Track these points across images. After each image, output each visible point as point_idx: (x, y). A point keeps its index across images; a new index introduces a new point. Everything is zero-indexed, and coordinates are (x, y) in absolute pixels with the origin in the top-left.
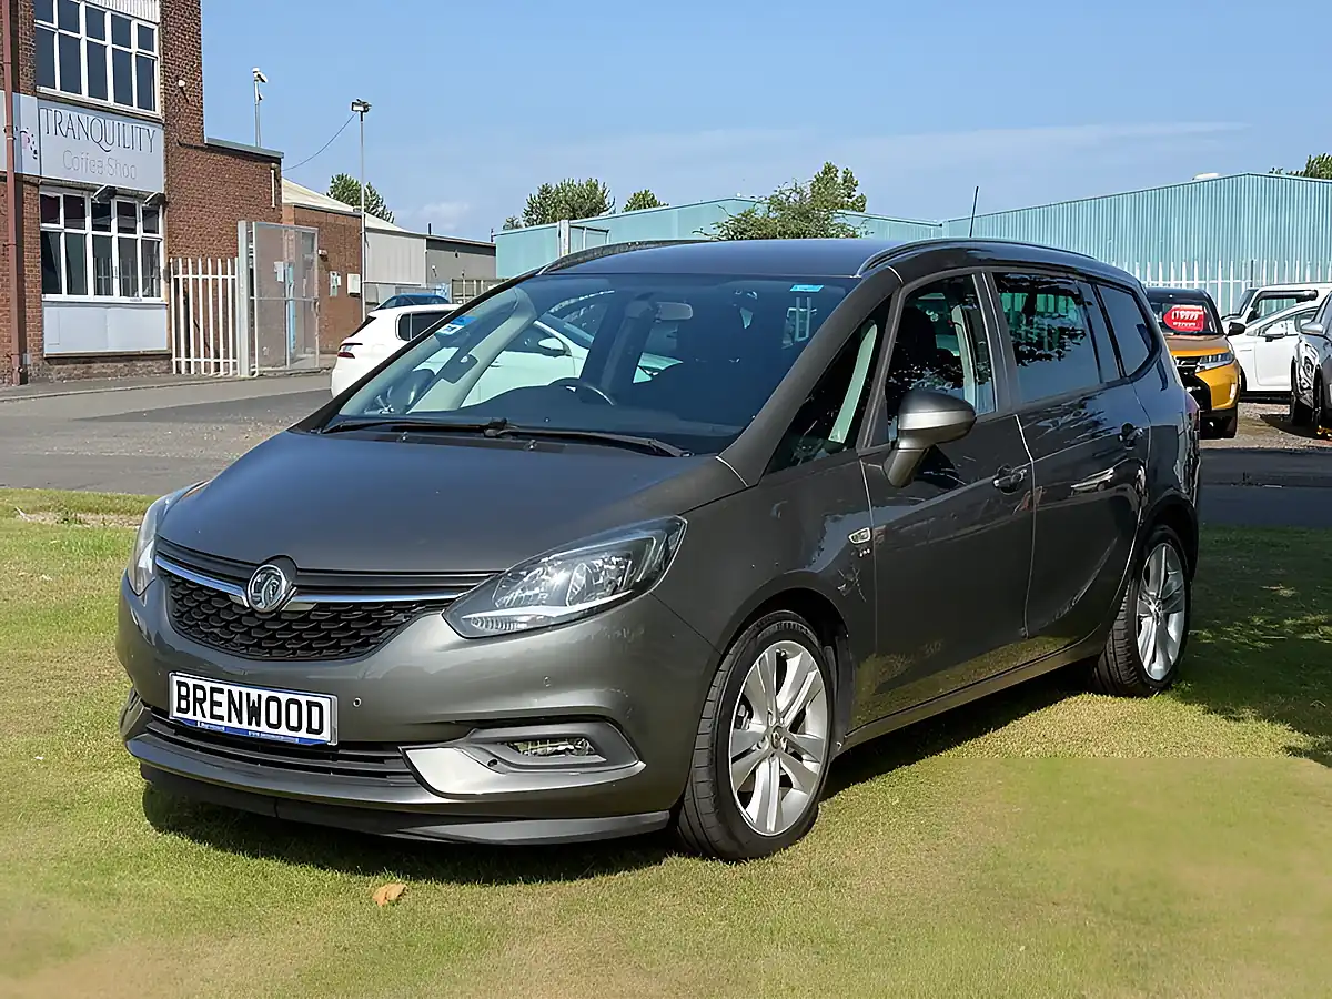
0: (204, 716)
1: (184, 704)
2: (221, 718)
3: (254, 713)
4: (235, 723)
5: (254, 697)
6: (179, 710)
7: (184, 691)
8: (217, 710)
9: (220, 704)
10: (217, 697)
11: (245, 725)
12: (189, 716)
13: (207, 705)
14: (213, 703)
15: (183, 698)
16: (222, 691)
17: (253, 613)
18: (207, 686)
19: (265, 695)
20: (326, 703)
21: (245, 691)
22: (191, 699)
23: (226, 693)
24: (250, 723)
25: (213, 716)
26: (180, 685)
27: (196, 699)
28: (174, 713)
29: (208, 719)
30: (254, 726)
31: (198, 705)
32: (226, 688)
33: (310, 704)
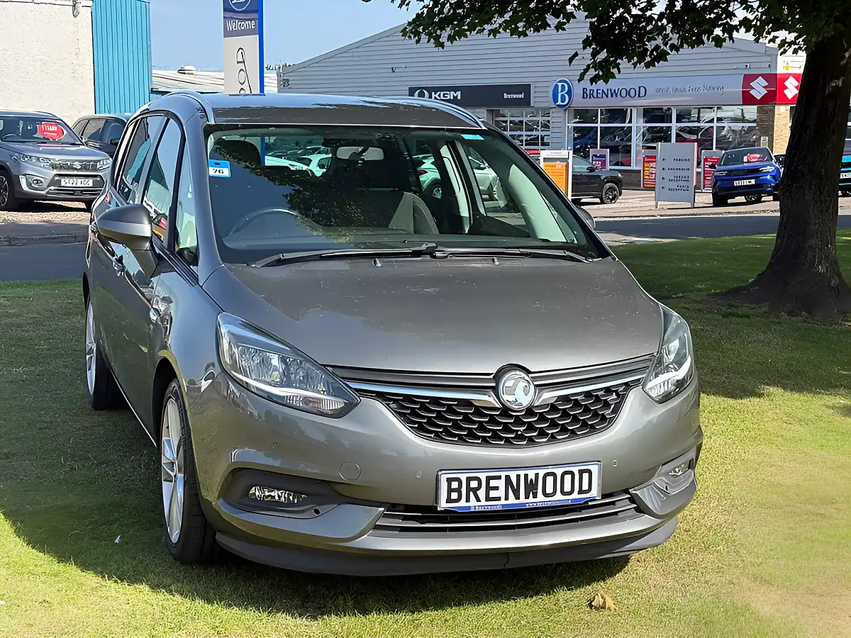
0: (478, 500)
1: (454, 496)
2: (499, 499)
3: (531, 487)
4: (512, 500)
5: (532, 476)
6: (449, 500)
7: (455, 485)
8: (493, 494)
9: (496, 488)
10: (493, 483)
11: (522, 499)
12: (463, 503)
13: (482, 493)
14: (489, 488)
15: (454, 490)
16: (499, 478)
17: (506, 411)
18: (483, 476)
19: (542, 472)
20: (594, 469)
21: (522, 473)
22: (464, 490)
23: (503, 478)
24: (527, 497)
25: (488, 499)
26: (449, 481)
27: (469, 489)
28: (443, 505)
29: (483, 502)
30: (531, 499)
31: (471, 493)
32: (503, 474)
33: (581, 472)
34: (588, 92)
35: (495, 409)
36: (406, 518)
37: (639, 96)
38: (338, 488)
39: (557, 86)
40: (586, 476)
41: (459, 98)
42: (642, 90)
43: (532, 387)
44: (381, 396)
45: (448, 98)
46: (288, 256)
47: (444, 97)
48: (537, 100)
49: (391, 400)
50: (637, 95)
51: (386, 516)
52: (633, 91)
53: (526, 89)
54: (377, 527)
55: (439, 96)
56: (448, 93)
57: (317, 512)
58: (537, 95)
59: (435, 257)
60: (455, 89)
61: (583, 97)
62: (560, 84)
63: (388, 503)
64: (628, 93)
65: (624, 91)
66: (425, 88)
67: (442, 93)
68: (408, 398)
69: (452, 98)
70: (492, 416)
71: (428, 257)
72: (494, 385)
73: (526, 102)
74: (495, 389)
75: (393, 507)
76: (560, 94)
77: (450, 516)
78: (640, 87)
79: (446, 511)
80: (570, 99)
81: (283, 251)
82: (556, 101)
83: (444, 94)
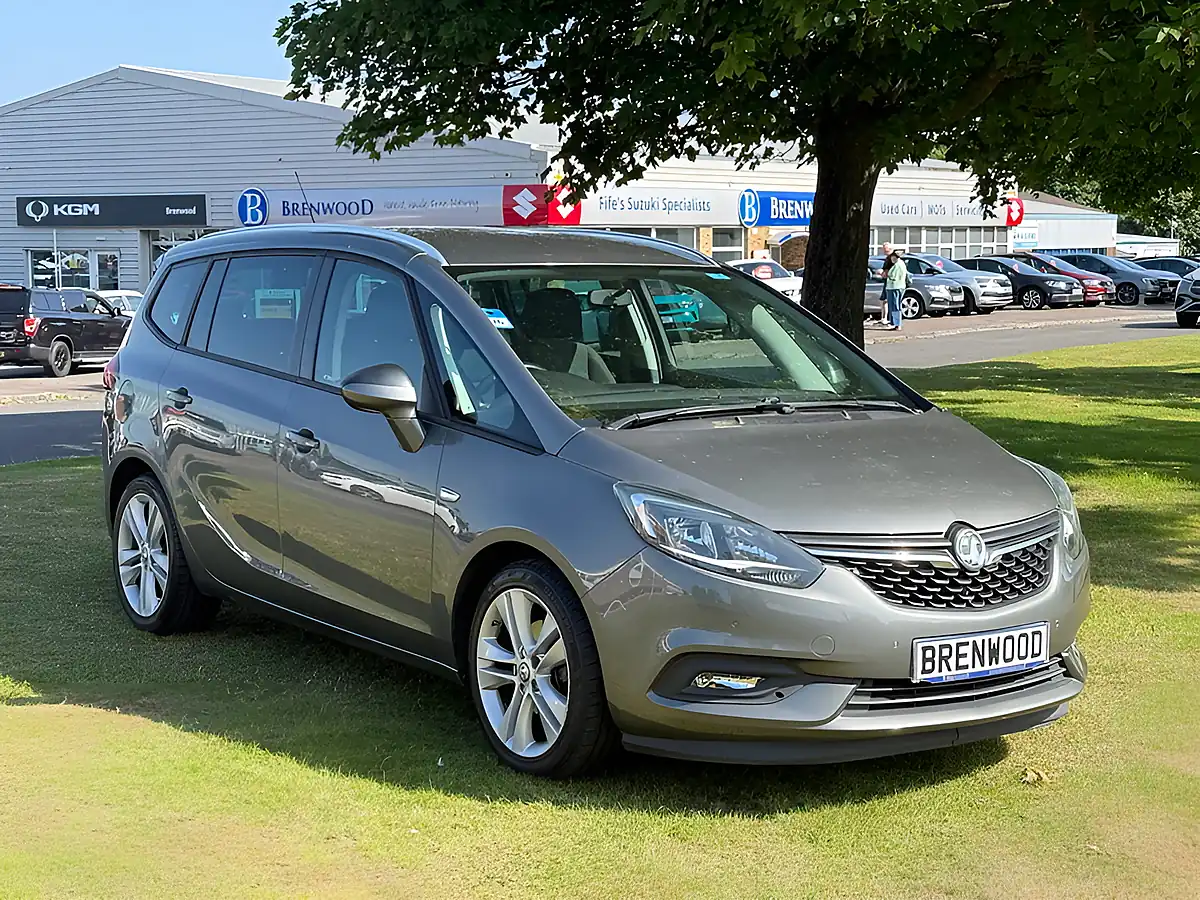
0: (949, 670)
1: (929, 666)
2: (967, 667)
3: (994, 653)
4: (978, 668)
5: (994, 641)
6: (924, 671)
7: (929, 654)
8: (962, 662)
9: (965, 655)
10: (963, 650)
11: (987, 667)
12: (935, 674)
13: (952, 661)
14: (959, 656)
15: (928, 660)
16: (967, 644)
17: (963, 572)
18: (953, 643)
19: (1003, 636)
20: (1043, 630)
21: (986, 637)
22: (937, 659)
23: (971, 644)
24: (990, 664)
25: (958, 667)
26: (925, 649)
27: (941, 658)
28: (919, 677)
29: (954, 671)
30: (994, 666)
31: (943, 662)
32: (970, 640)
33: (1034, 633)
34: (290, 207)
35: (954, 570)
36: (874, 695)
37: (363, 213)
38: (804, 667)
39: (244, 199)
40: (1037, 637)
41: (97, 213)
42: (367, 205)
43: (984, 545)
44: (845, 562)
45: (80, 213)
46: (643, 416)
47: (73, 211)
48: (215, 217)
49: (854, 566)
50: (361, 211)
51: (856, 693)
52: (353, 206)
53: (199, 201)
54: (849, 707)
55: (66, 210)
56: (80, 206)
57: (780, 695)
58: (215, 209)
59: (783, 412)
60: (90, 201)
61: (284, 214)
62: (249, 196)
63: (859, 679)
64: (347, 208)
65: (341, 206)
66: (42, 199)
67: (70, 207)
68: (872, 563)
69: (86, 213)
70: (951, 578)
71: (775, 414)
72: (950, 544)
73: (200, 219)
74: (952, 549)
75: (864, 682)
76: (249, 210)
77: (926, 688)
78: (363, 201)
79: (922, 683)
80: (264, 217)
81: (638, 411)
82: (243, 217)
83: (73, 208)
